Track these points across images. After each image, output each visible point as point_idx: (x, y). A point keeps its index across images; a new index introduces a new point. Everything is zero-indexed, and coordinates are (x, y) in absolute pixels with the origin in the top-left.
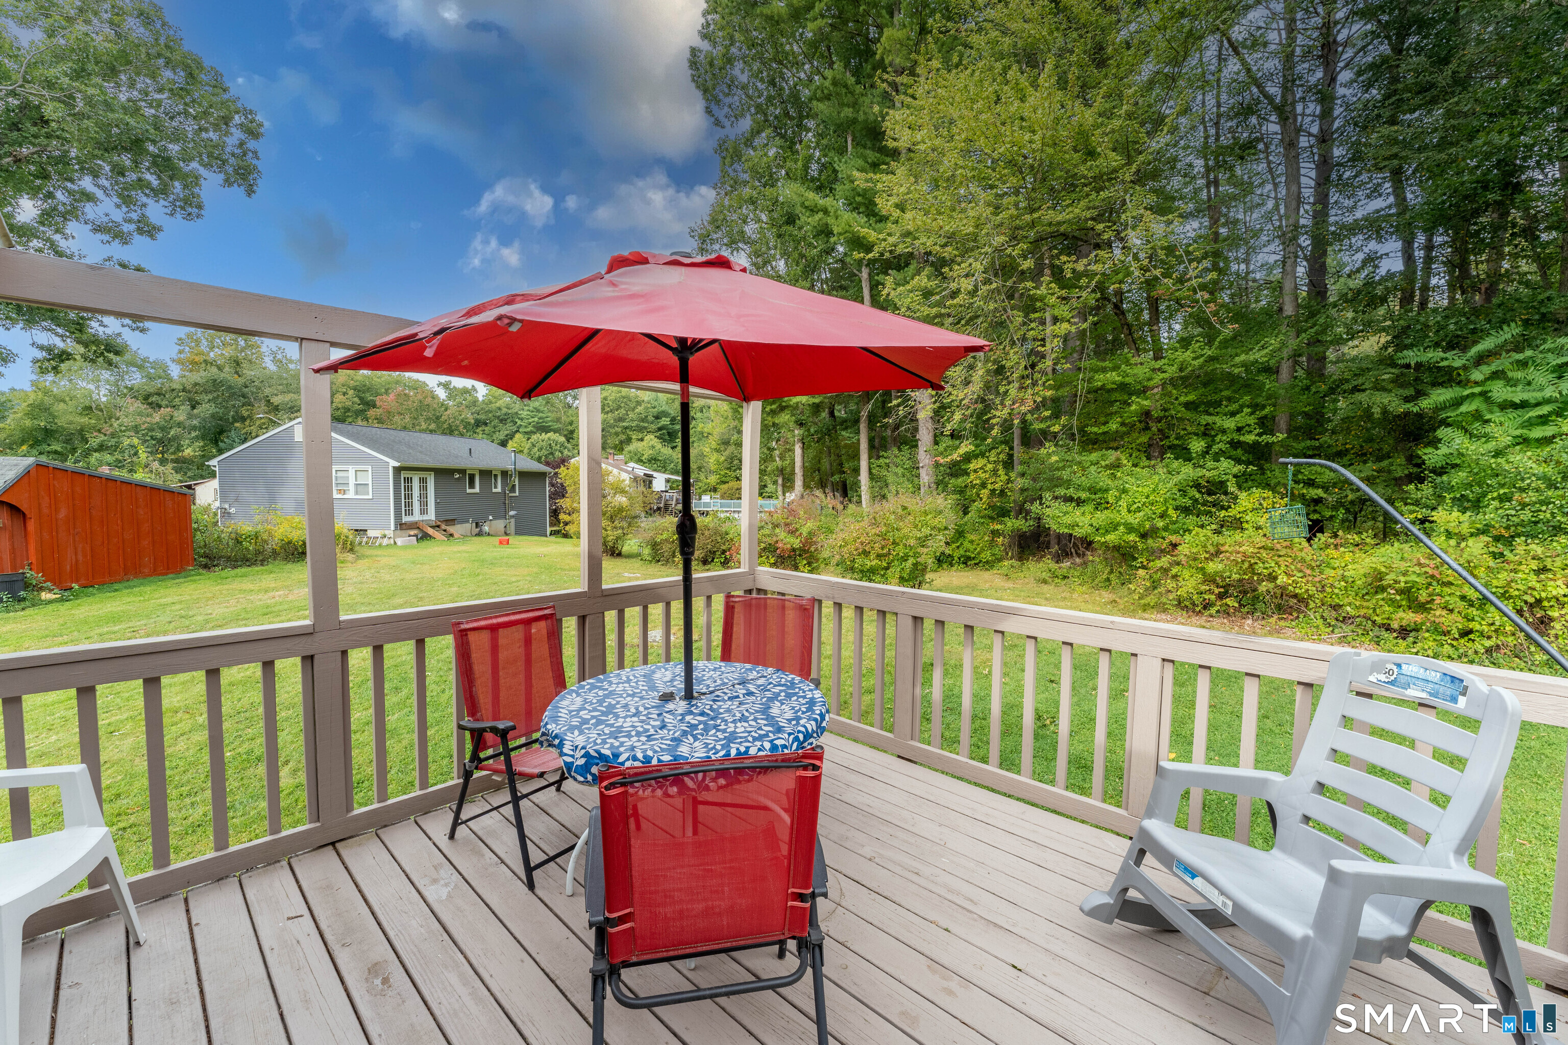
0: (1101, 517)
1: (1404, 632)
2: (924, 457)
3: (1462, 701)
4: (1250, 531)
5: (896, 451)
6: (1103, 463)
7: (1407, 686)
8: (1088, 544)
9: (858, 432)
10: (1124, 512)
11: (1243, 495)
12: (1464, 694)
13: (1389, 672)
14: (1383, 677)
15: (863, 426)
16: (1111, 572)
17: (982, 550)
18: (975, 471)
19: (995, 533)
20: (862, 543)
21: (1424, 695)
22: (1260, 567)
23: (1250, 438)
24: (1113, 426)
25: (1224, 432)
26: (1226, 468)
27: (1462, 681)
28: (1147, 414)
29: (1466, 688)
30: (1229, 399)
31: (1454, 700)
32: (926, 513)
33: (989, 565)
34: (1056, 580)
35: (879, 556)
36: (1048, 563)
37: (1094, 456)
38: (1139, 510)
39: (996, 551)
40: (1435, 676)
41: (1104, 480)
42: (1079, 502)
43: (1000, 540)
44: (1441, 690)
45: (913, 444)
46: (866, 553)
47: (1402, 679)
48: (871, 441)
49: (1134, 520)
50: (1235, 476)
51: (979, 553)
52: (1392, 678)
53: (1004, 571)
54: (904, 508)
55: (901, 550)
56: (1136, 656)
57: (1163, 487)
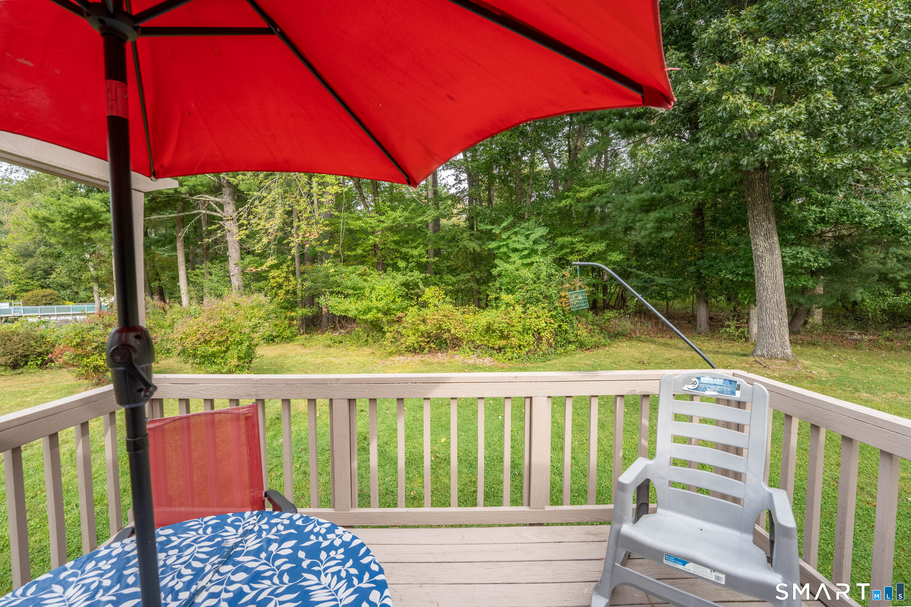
0: (362, 305)
1: (500, 349)
2: (233, 268)
3: (738, 394)
4: (432, 308)
5: (209, 264)
6: (357, 272)
7: (705, 389)
8: (354, 320)
9: (175, 249)
10: (374, 300)
11: (427, 290)
12: (738, 389)
13: (694, 383)
14: (691, 387)
15: (179, 245)
16: (368, 336)
17: (284, 330)
18: (274, 278)
19: (292, 319)
20: (203, 334)
21: (715, 393)
22: (443, 326)
23: (424, 260)
24: (359, 251)
25: (412, 256)
26: (417, 275)
27: (736, 382)
28: (375, 246)
29: (739, 386)
30: (412, 240)
31: (733, 393)
32: (253, 308)
33: (289, 339)
34: (336, 344)
35: (218, 343)
36: (328, 335)
37: (351, 269)
38: (382, 299)
39: (293, 329)
40: (720, 382)
41: (361, 283)
42: (346, 296)
43: (295, 322)
44: (725, 388)
45: (225, 259)
46: (206, 342)
47: (702, 386)
48: (187, 256)
49: (380, 304)
50: (421, 280)
51: (281, 333)
52: (696, 386)
53: (300, 342)
54: (236, 305)
55: (237, 337)
56: (531, 398)
57: (392, 286)
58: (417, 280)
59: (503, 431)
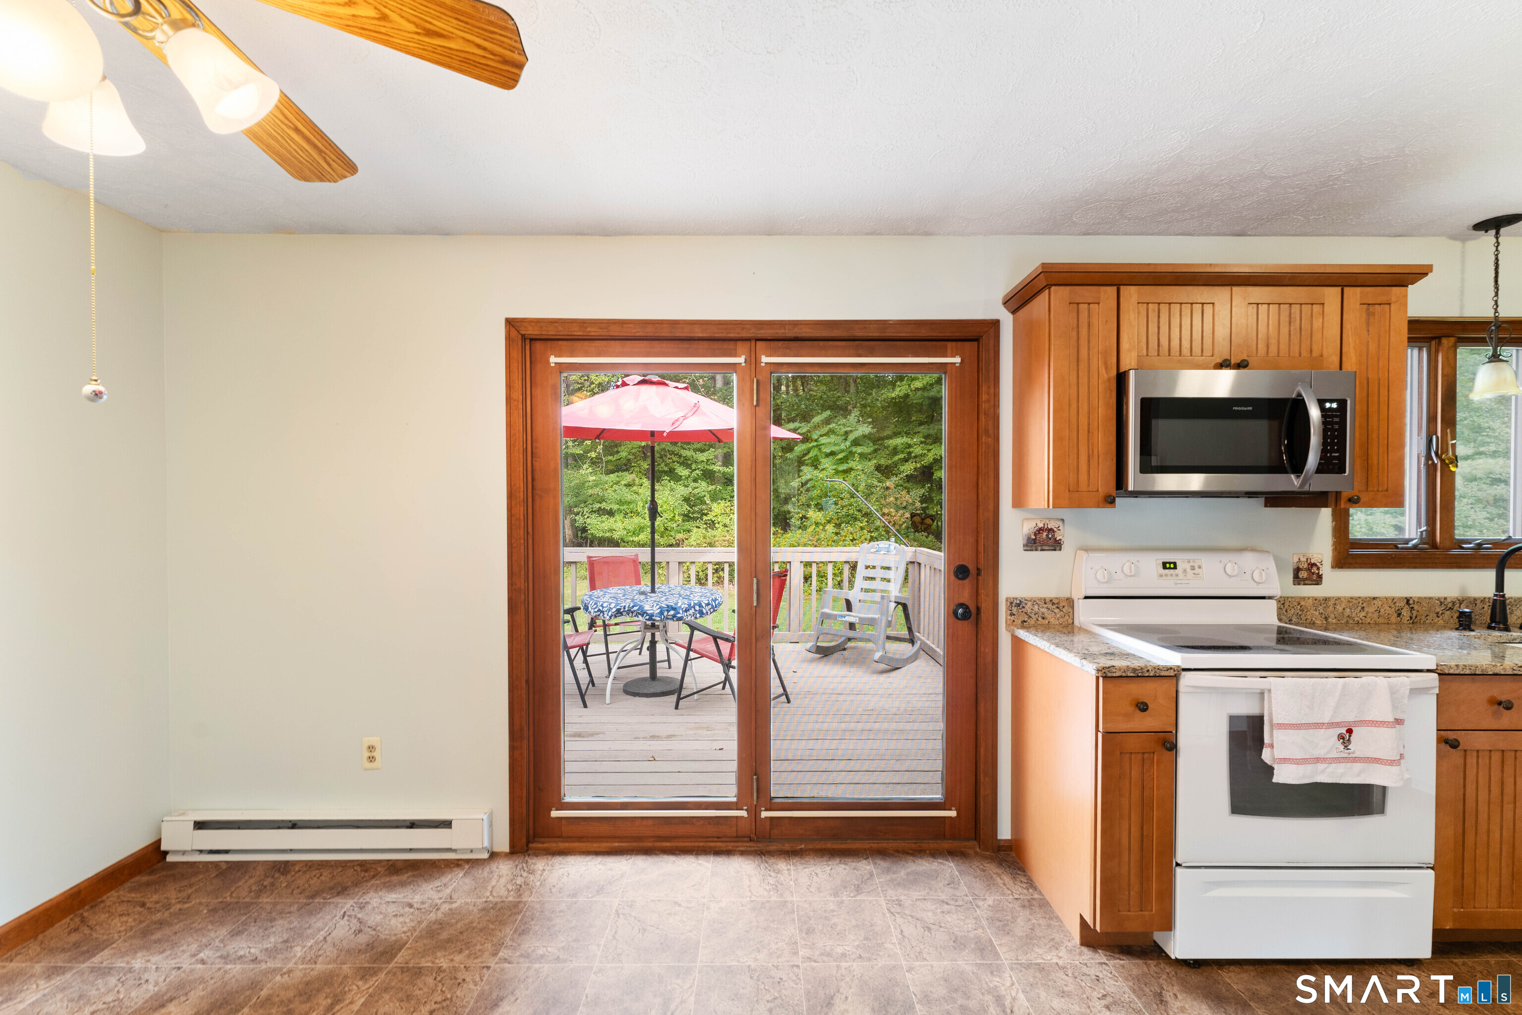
6: (623, 482)
11: (715, 506)
13: (876, 548)
14: (874, 550)
25: (697, 462)
37: (613, 477)
41: (629, 496)
42: (611, 513)
50: (708, 493)
57: (673, 501)
58: (704, 493)
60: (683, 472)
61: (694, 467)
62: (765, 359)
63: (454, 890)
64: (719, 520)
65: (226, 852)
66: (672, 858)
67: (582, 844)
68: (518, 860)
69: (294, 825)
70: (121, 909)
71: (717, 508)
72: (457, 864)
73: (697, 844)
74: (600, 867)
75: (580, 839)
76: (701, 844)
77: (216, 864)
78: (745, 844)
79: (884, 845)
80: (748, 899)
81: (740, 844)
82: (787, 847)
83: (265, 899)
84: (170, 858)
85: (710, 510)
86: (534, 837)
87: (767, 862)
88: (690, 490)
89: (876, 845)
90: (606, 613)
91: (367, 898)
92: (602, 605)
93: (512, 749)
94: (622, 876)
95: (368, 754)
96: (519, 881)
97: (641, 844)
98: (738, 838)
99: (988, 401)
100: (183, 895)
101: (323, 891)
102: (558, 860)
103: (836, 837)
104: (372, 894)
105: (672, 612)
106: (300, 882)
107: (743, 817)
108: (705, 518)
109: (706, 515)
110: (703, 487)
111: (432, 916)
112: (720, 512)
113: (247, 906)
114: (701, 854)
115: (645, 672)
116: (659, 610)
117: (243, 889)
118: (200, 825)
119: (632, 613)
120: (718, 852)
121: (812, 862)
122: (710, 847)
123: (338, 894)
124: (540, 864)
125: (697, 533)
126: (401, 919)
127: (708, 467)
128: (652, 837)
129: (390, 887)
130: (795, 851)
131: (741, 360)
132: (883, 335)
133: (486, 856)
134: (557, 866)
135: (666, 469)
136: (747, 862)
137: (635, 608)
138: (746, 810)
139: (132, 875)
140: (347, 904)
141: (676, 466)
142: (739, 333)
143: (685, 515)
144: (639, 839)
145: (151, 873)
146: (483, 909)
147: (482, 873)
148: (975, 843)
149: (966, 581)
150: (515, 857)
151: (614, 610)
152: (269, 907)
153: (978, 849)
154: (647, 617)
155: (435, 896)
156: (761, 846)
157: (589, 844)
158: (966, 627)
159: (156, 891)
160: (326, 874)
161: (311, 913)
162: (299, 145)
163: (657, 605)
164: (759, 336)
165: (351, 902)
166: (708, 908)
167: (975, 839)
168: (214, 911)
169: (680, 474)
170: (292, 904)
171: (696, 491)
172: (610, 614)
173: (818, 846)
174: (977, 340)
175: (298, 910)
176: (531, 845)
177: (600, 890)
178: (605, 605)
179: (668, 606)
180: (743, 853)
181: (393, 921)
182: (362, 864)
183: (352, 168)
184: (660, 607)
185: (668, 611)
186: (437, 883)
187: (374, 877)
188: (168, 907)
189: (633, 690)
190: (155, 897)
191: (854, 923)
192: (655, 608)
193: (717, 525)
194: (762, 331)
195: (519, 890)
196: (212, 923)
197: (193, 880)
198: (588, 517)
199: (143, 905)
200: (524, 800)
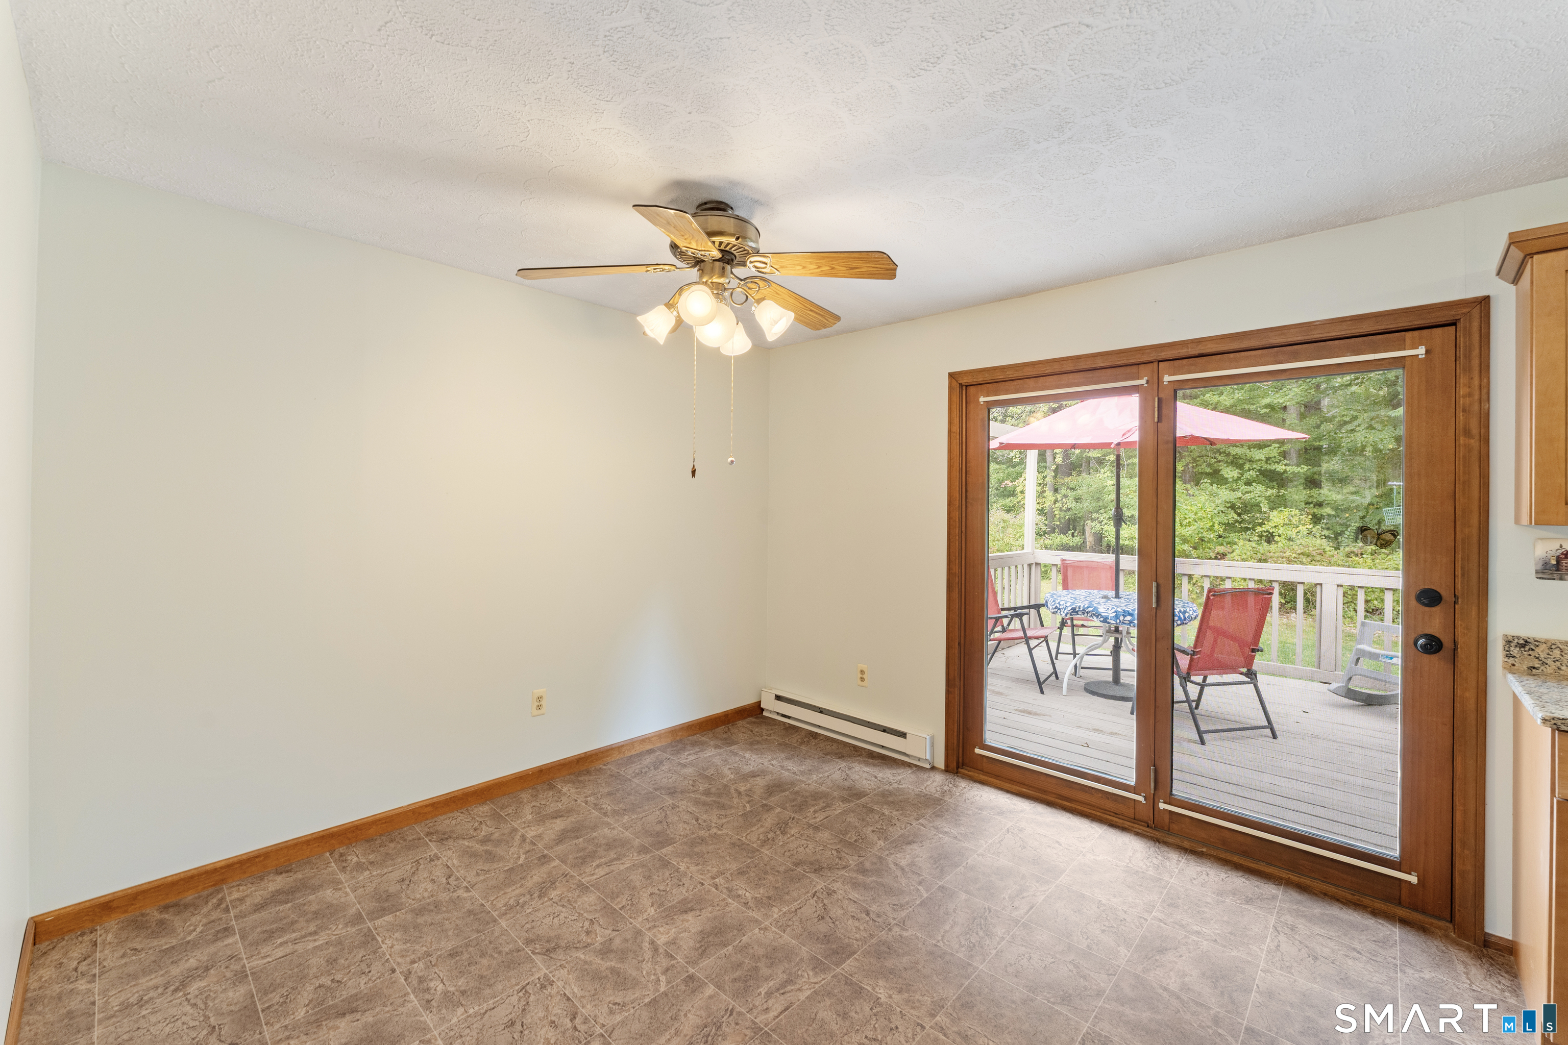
4: (1282, 542)
11: (1274, 514)
38: (1189, 524)
50: (1267, 498)
56: (1321, 585)
57: (1210, 507)
58: (1259, 499)
59: (1295, 602)
60: (1230, 473)
61: (1247, 467)
62: (1167, 378)
63: (903, 778)
64: (1280, 532)
65: (789, 717)
66: (1069, 815)
67: (998, 781)
68: (949, 777)
69: (821, 711)
70: (743, 730)
71: (1277, 517)
72: (910, 765)
73: (1094, 812)
74: (1007, 800)
75: (997, 777)
76: (1098, 814)
77: (784, 723)
78: (1141, 827)
79: (1307, 881)
80: (1125, 864)
81: (1136, 826)
82: (1186, 844)
83: (803, 747)
84: (765, 714)
85: (1268, 519)
86: (963, 765)
87: (1159, 848)
88: (1239, 494)
89: (1296, 879)
90: (1062, 610)
91: (853, 765)
92: (1059, 603)
93: (948, 692)
94: (1022, 811)
95: (860, 676)
96: (946, 788)
97: (1044, 796)
98: (1135, 820)
99: (1470, 395)
100: (768, 733)
101: (832, 754)
102: (977, 786)
103: (1245, 854)
104: (856, 764)
105: (1129, 618)
106: (821, 745)
107: (1140, 802)
108: (1259, 529)
109: (1261, 524)
110: (1259, 492)
111: (887, 787)
112: (1282, 522)
113: (795, 748)
114: (1096, 821)
115: (1108, 676)
116: (1114, 614)
117: (794, 739)
118: (778, 698)
119: (1087, 613)
120: (1112, 825)
121: (1209, 864)
122: (1107, 819)
123: (839, 758)
124: (963, 784)
125: (1243, 544)
126: (869, 782)
127: (1269, 467)
128: (1055, 794)
129: (867, 764)
130: (1195, 852)
131: (1143, 382)
132: (1306, 338)
133: (928, 766)
134: (975, 789)
135: (1208, 470)
136: (1138, 841)
137: (1090, 609)
138: (1144, 797)
139: (749, 716)
140: (843, 764)
141: (1222, 466)
142: (1139, 358)
143: (1228, 524)
144: (1045, 792)
145: (756, 718)
146: (917, 795)
147: (922, 775)
148: (1451, 926)
149: (1436, 610)
150: (947, 774)
151: (1070, 608)
152: (804, 752)
153: (1452, 934)
154: (1102, 619)
155: (891, 778)
156: (1158, 834)
157: (1002, 783)
158: (1434, 663)
159: (757, 727)
160: (835, 746)
161: (824, 762)
162: (815, 317)
163: (1113, 608)
164: (1160, 358)
165: (845, 764)
166: (1084, 855)
167: (1451, 922)
168: (780, 744)
169: (1226, 476)
170: (815, 754)
171: (1248, 496)
172: (1065, 612)
173: (1223, 856)
174: (1454, 324)
175: (818, 758)
176: (960, 770)
177: (1001, 813)
178: (1061, 603)
179: (1124, 611)
180: (1137, 834)
181: (865, 781)
182: (855, 747)
183: (838, 318)
184: (1116, 611)
185: (1125, 616)
186: (894, 771)
187: (859, 756)
188: (762, 736)
189: (1093, 689)
190: (757, 730)
191: (1225, 918)
192: (1109, 612)
193: (1276, 538)
194: (1163, 354)
195: (944, 793)
196: (779, 750)
197: (773, 727)
198: (1106, 524)
199: (752, 731)
200: (955, 734)
